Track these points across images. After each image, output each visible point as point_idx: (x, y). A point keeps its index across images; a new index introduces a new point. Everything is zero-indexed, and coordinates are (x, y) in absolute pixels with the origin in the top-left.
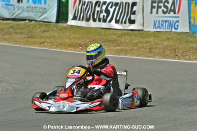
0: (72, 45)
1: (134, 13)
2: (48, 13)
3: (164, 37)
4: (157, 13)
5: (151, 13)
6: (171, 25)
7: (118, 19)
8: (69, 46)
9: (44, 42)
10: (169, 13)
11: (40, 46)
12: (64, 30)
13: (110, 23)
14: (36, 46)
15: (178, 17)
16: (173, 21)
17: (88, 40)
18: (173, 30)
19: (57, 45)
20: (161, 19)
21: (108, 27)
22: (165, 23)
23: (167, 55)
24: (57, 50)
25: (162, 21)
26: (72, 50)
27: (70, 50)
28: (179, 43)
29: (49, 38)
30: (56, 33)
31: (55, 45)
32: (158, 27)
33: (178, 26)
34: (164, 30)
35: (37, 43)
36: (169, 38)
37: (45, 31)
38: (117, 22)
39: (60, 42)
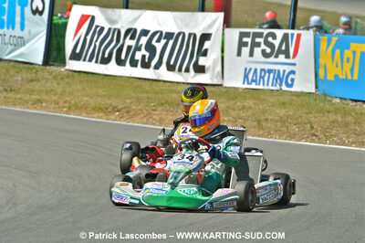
0: (100, 108)
1: (205, 54)
2: (27, 46)
3: (272, 101)
4: (251, 54)
5: (239, 54)
6: (279, 78)
7: (172, 63)
8: (94, 109)
9: (40, 101)
10: (276, 56)
11: (35, 108)
12: (67, 80)
13: (156, 71)
14: (27, 108)
15: (294, 64)
16: (284, 71)
17: (128, 101)
18: (284, 88)
19: (70, 108)
20: (259, 67)
21: (154, 77)
22: (267, 75)
23: (295, 134)
24: (72, 116)
25: (262, 70)
26: (101, 118)
27: (98, 117)
28: (307, 113)
29: (47, 93)
30: (55, 84)
31: (64, 107)
32: (253, 81)
33: (293, 80)
34: (266, 87)
35: (27, 102)
36: (284, 103)
37: (32, 81)
38: (171, 68)
39: (73, 102)
